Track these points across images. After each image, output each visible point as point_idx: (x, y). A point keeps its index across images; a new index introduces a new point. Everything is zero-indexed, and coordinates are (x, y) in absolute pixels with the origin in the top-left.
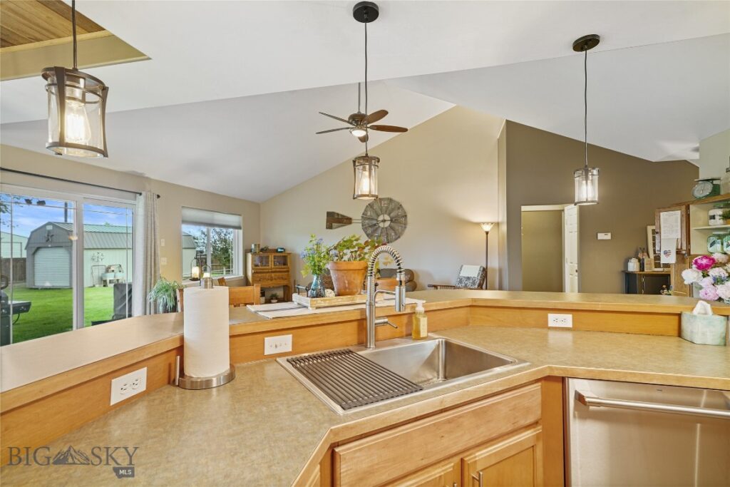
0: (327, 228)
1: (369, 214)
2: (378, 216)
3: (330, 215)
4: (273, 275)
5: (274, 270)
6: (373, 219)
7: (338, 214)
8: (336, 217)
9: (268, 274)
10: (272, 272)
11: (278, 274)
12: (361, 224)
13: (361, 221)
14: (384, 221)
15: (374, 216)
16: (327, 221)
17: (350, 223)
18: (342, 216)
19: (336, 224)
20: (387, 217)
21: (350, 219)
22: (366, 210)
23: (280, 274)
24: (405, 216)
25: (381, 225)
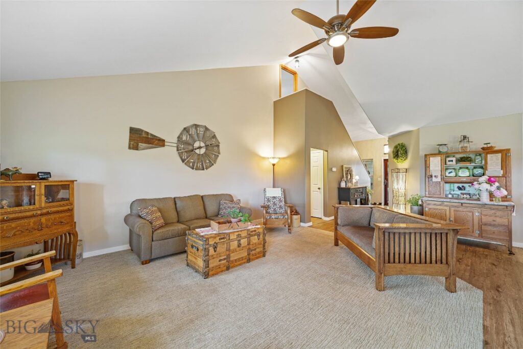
0: (130, 148)
1: (184, 138)
2: (195, 141)
3: (133, 131)
4: (43, 219)
5: (45, 211)
6: (189, 144)
7: (147, 133)
8: (144, 135)
9: (32, 220)
10: (42, 215)
11: (52, 217)
12: (176, 149)
13: (175, 145)
14: (200, 148)
15: (191, 141)
16: (130, 140)
17: (164, 145)
18: (152, 135)
19: (144, 145)
20: (202, 144)
21: (164, 141)
22: (181, 134)
23: (57, 216)
24: (218, 146)
25: (197, 151)
